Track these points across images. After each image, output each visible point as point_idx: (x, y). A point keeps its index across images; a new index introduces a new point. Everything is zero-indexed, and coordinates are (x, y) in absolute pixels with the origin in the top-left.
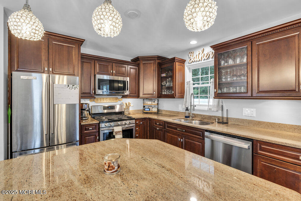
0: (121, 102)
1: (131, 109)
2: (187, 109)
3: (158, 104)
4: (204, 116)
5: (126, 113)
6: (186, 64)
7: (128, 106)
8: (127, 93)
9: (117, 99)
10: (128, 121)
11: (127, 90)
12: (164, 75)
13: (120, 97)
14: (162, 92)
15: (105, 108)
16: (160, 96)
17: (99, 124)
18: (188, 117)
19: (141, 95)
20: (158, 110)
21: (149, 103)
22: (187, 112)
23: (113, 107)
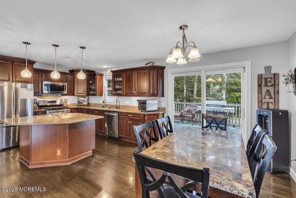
0: (61, 98)
1: (68, 103)
2: (103, 102)
3: (88, 100)
4: (111, 105)
5: (65, 105)
6: (104, 76)
7: (66, 101)
8: (66, 92)
9: (58, 96)
10: (66, 110)
11: (65, 90)
12: (91, 82)
13: (59, 95)
14: (90, 92)
15: (48, 102)
16: (88, 94)
17: (46, 111)
18: (104, 106)
19: (76, 94)
20: (88, 104)
21: (82, 99)
22: (104, 103)
23: (55, 102)
